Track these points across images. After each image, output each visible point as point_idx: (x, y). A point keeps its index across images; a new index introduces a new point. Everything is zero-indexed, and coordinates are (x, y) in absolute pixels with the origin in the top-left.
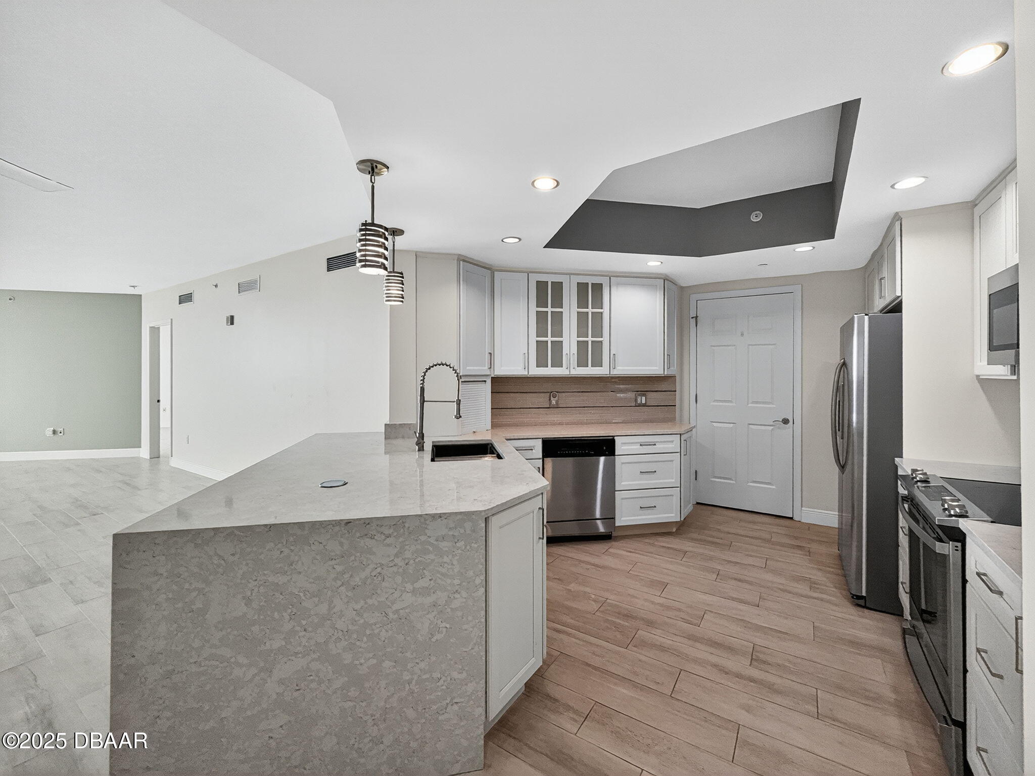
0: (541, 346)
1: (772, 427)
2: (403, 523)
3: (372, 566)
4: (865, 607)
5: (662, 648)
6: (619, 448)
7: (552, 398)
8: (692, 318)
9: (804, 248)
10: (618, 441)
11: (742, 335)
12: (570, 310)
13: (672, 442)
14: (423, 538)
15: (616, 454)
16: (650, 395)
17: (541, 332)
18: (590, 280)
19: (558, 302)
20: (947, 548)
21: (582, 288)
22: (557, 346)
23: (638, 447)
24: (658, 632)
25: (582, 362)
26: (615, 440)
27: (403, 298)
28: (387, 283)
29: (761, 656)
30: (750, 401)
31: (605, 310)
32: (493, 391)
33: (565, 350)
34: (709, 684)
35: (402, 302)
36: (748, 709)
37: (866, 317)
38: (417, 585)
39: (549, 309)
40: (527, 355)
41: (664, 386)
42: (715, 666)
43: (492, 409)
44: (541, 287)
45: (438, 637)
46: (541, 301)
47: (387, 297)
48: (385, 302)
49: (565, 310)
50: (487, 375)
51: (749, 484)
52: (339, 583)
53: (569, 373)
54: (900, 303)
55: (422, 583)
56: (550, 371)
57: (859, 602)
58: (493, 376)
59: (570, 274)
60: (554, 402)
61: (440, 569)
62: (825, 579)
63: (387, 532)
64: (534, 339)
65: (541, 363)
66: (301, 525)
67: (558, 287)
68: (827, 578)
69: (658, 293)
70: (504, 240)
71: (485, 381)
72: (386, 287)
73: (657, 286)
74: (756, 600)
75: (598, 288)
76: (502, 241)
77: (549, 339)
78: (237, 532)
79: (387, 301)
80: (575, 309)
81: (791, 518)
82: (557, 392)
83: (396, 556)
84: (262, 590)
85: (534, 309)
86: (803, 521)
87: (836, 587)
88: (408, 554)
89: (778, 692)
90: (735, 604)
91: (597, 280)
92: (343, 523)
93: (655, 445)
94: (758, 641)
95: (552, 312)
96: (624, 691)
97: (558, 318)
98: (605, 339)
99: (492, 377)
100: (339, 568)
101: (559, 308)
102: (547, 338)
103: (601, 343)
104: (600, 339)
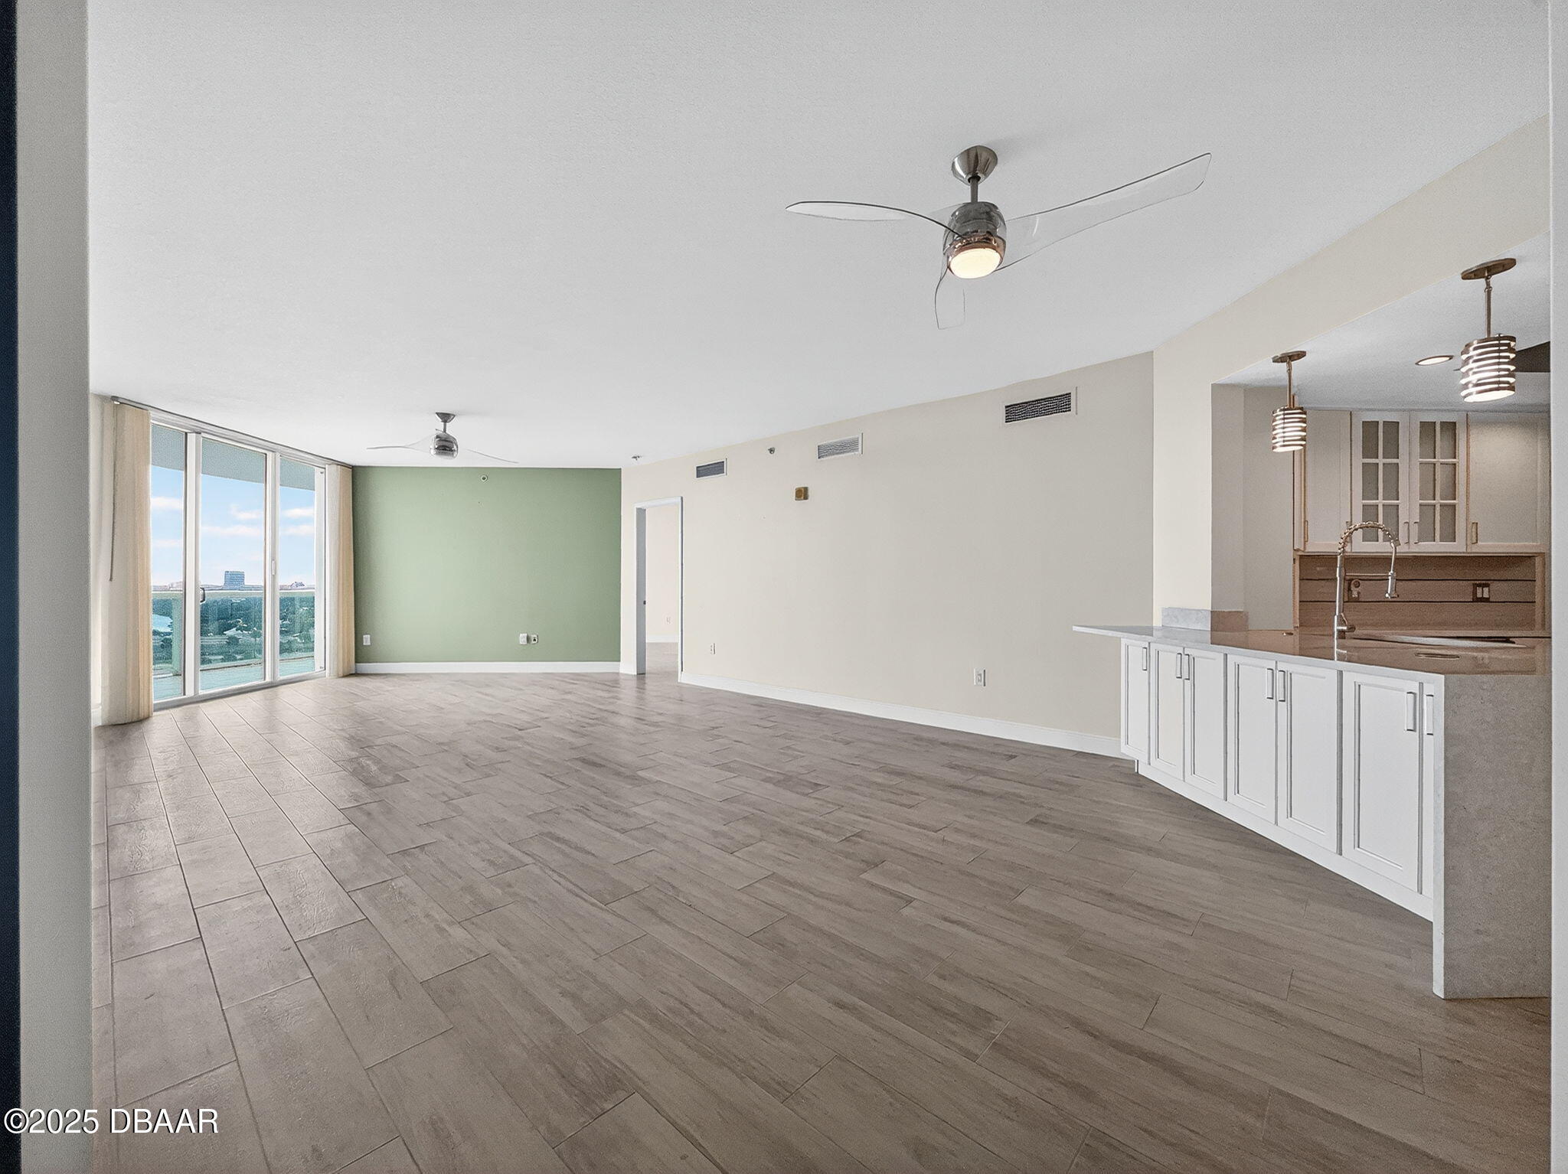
0: (1369, 512)
7: (1353, 588)
12: (1410, 461)
16: (1495, 585)
17: (1370, 490)
18: (1437, 418)
19: (1393, 450)
21: (1427, 429)
22: (1393, 511)
25: (1426, 534)
31: (1461, 460)
32: (1301, 576)
33: (1403, 517)
39: (1381, 461)
41: (1517, 572)
43: (1300, 601)
44: (1369, 429)
46: (1369, 450)
49: (1403, 462)
53: (1408, 550)
56: (1380, 547)
59: (1409, 410)
60: (1355, 595)
64: (1359, 502)
65: (1369, 535)
67: (1392, 427)
70: (1420, 362)
75: (1450, 429)
76: (1417, 363)
77: (1380, 502)
80: (1417, 459)
85: (1359, 460)
91: (1448, 418)
95: (1384, 464)
97: (1392, 472)
98: (1460, 502)
99: (1300, 556)
101: (1394, 458)
102: (1377, 501)
103: (1453, 507)
104: (1453, 501)
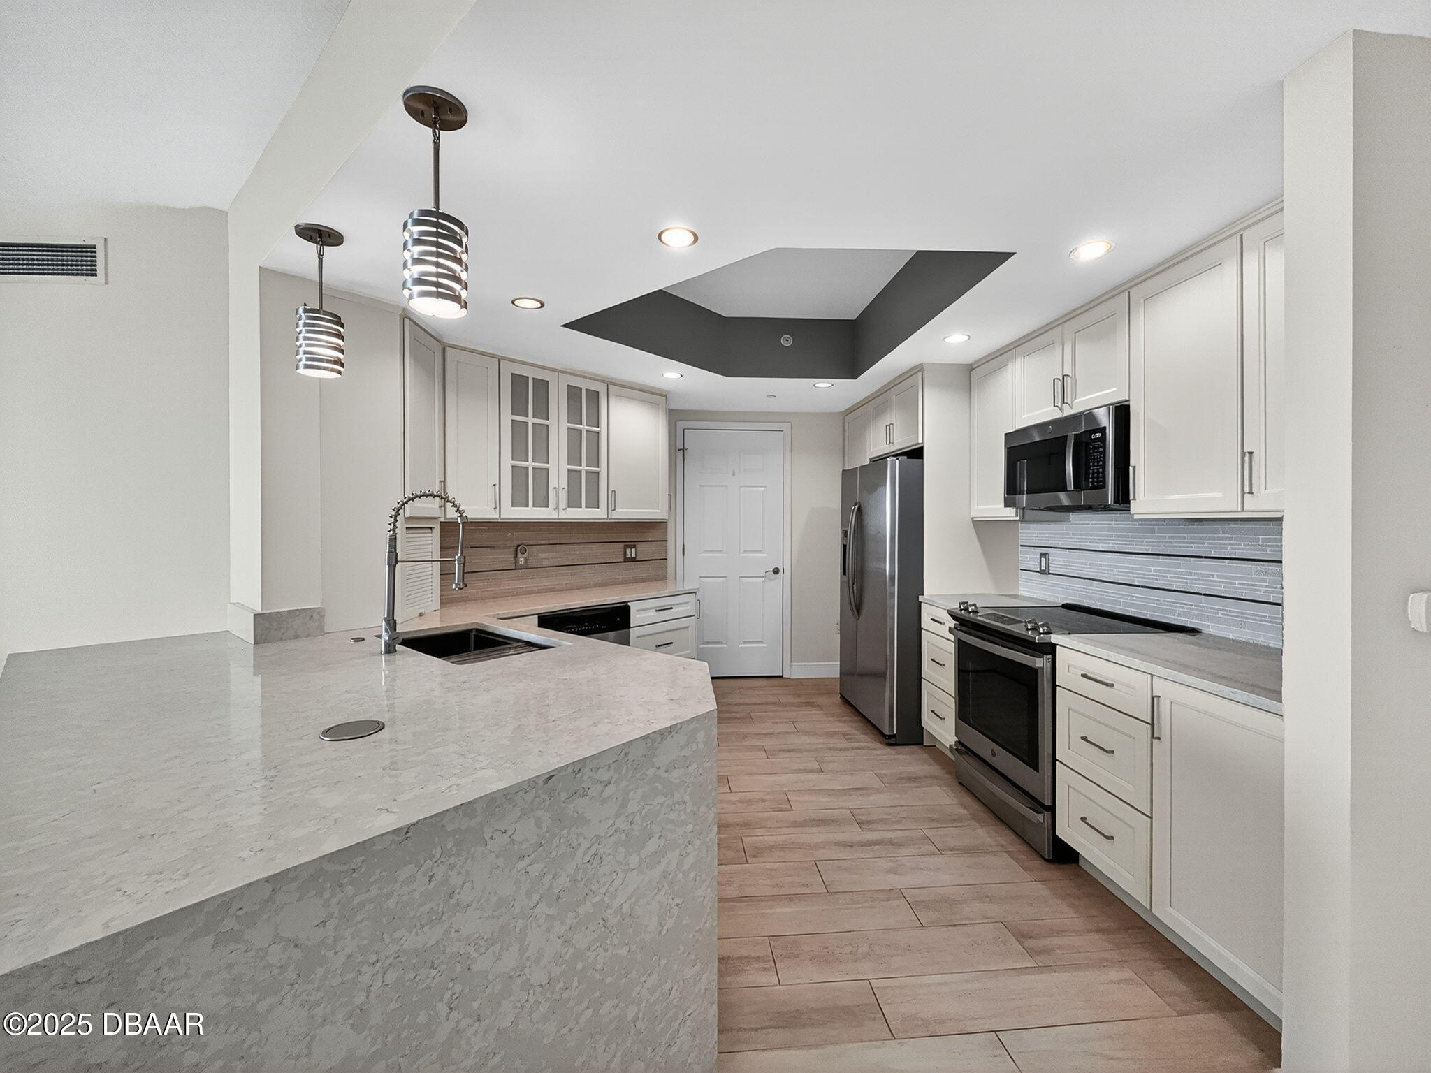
0: (519, 475)
1: (764, 579)
2: (626, 754)
3: (585, 845)
4: (896, 744)
5: (782, 847)
6: (635, 618)
7: (519, 555)
8: (679, 450)
9: (823, 384)
10: (634, 607)
11: (734, 475)
12: (559, 425)
13: (687, 603)
14: (650, 772)
15: (631, 626)
16: (640, 546)
17: (519, 450)
18: (584, 385)
19: (542, 410)
20: (1041, 662)
21: (574, 393)
22: (543, 475)
23: (653, 613)
24: (758, 832)
25: (574, 502)
26: (629, 607)
27: (342, 365)
28: (308, 331)
29: (864, 818)
30: (742, 551)
31: (603, 429)
32: (443, 545)
33: (553, 483)
34: (848, 863)
35: (340, 373)
36: (893, 871)
37: (897, 461)
38: (644, 853)
39: (531, 420)
40: (497, 487)
41: (650, 535)
42: (838, 844)
43: (441, 574)
44: (519, 382)
45: (669, 923)
46: (519, 406)
47: (308, 359)
48: (302, 371)
49: (552, 422)
50: (436, 518)
51: (740, 646)
52: (536, 897)
53: (557, 517)
54: (922, 448)
55: (652, 846)
56: (531, 513)
57: (891, 741)
58: (443, 520)
59: (559, 371)
60: (522, 560)
61: (673, 816)
62: (850, 729)
63: (605, 778)
64: (508, 462)
65: (519, 500)
66: (467, 808)
67: (542, 386)
68: (851, 727)
69: (660, 416)
70: (515, 302)
71: (431, 528)
72: (305, 339)
73: (658, 405)
74: (815, 765)
75: (594, 396)
76: (513, 302)
77: (530, 464)
78: (330, 867)
79: (307, 367)
80: (565, 425)
81: (781, 677)
82: (527, 546)
83: (617, 815)
84: (391, 976)
85: (508, 417)
86: (792, 677)
87: (863, 734)
88: (632, 807)
89: (900, 845)
90: (803, 777)
91: (594, 386)
92: (541, 782)
93: (672, 608)
94: (851, 804)
95: (533, 423)
96: (781, 910)
97: (543, 433)
98: (602, 470)
99: (441, 522)
100: (536, 869)
101: (544, 419)
102: (527, 463)
103: (597, 475)
104: (597, 469)
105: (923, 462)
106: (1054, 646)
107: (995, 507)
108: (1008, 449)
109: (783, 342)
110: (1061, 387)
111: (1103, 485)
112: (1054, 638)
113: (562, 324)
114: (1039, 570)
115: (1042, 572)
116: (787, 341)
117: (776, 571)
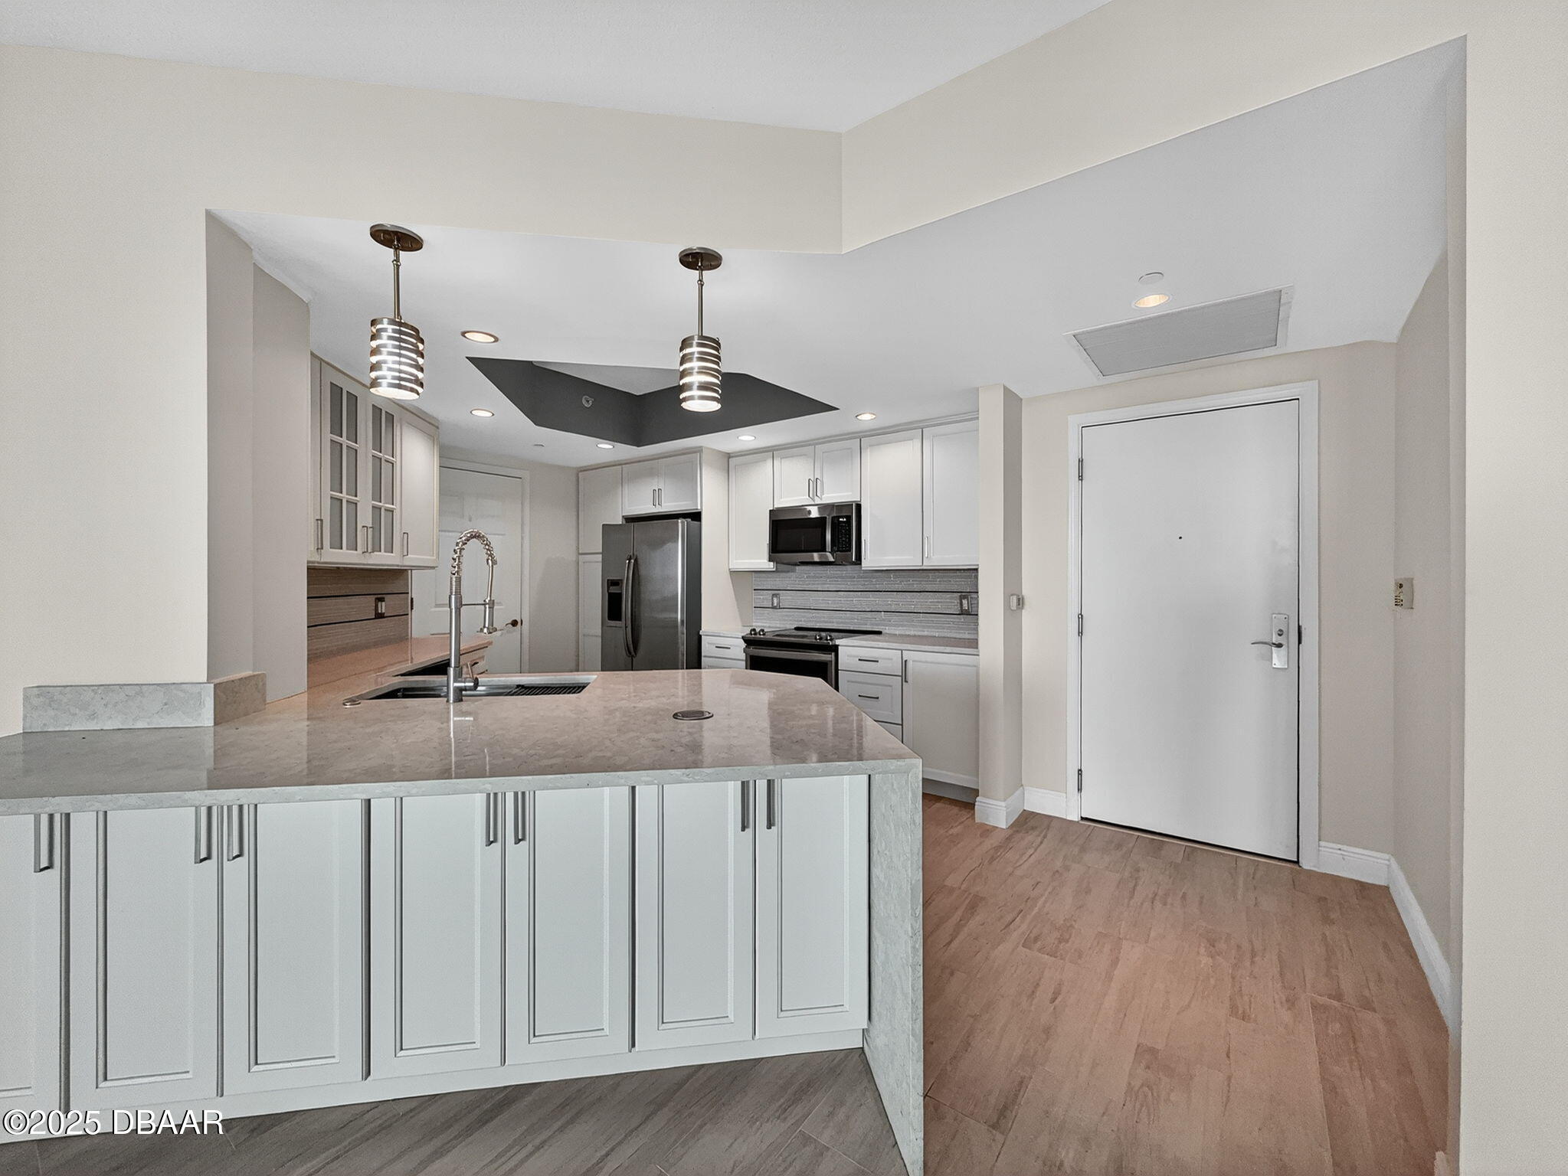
0: (335, 507)
9: (606, 445)
11: (470, 519)
18: (384, 406)
20: (830, 657)
22: (353, 511)
37: (686, 522)
39: (345, 442)
40: (321, 522)
46: (335, 424)
49: (360, 447)
53: (366, 562)
54: (699, 513)
64: (328, 492)
65: (335, 539)
67: (353, 401)
73: (434, 437)
77: (344, 496)
85: (327, 434)
95: (347, 446)
98: (397, 508)
102: (340, 495)
103: (391, 513)
104: (391, 506)
105: (701, 525)
106: (837, 647)
107: (761, 560)
108: (773, 521)
109: (584, 402)
110: (814, 485)
111: (850, 550)
112: (838, 642)
113: (468, 356)
114: (771, 606)
115: (774, 608)
116: (587, 403)
117: (514, 623)
